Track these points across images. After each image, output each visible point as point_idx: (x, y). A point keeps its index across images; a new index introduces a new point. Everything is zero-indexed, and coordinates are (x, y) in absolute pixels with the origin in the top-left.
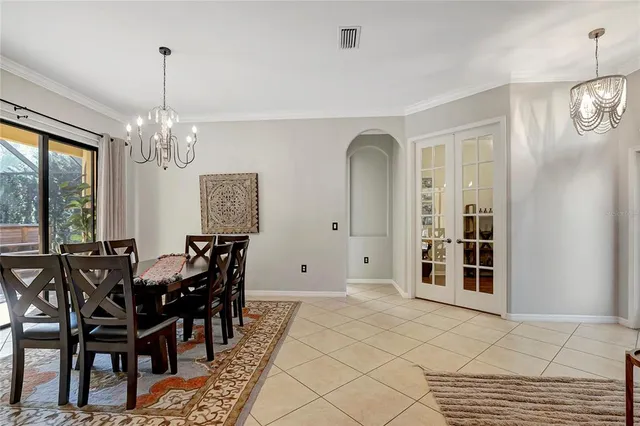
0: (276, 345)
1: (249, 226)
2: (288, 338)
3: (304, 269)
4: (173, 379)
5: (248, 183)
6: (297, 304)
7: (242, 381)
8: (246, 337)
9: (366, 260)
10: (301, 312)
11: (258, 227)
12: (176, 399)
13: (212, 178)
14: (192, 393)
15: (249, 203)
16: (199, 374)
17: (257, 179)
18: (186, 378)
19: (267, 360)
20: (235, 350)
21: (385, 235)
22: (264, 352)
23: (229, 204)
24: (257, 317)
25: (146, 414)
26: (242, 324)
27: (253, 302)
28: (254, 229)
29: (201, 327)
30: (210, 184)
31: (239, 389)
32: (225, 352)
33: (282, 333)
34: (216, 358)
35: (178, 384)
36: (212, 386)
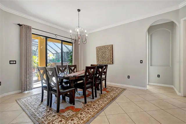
0: (108, 104)
1: (110, 62)
2: (114, 102)
3: (129, 77)
4: (72, 107)
5: (109, 48)
6: (124, 89)
7: (90, 114)
8: (100, 98)
9: (159, 76)
10: (125, 93)
11: (113, 62)
12: (69, 114)
13: (99, 47)
14: (74, 113)
15: (110, 55)
16: (80, 107)
17: (112, 46)
18: (76, 107)
19: (102, 109)
20: (95, 102)
21: (170, 66)
22: (103, 105)
23: (104, 55)
24: (108, 92)
25: (59, 116)
26: (101, 93)
27: (110, 86)
28: (112, 63)
29: (90, 92)
30: (99, 49)
31: (87, 117)
32: (91, 102)
33: (113, 99)
34: (87, 103)
35: (73, 108)
36: (80, 113)
